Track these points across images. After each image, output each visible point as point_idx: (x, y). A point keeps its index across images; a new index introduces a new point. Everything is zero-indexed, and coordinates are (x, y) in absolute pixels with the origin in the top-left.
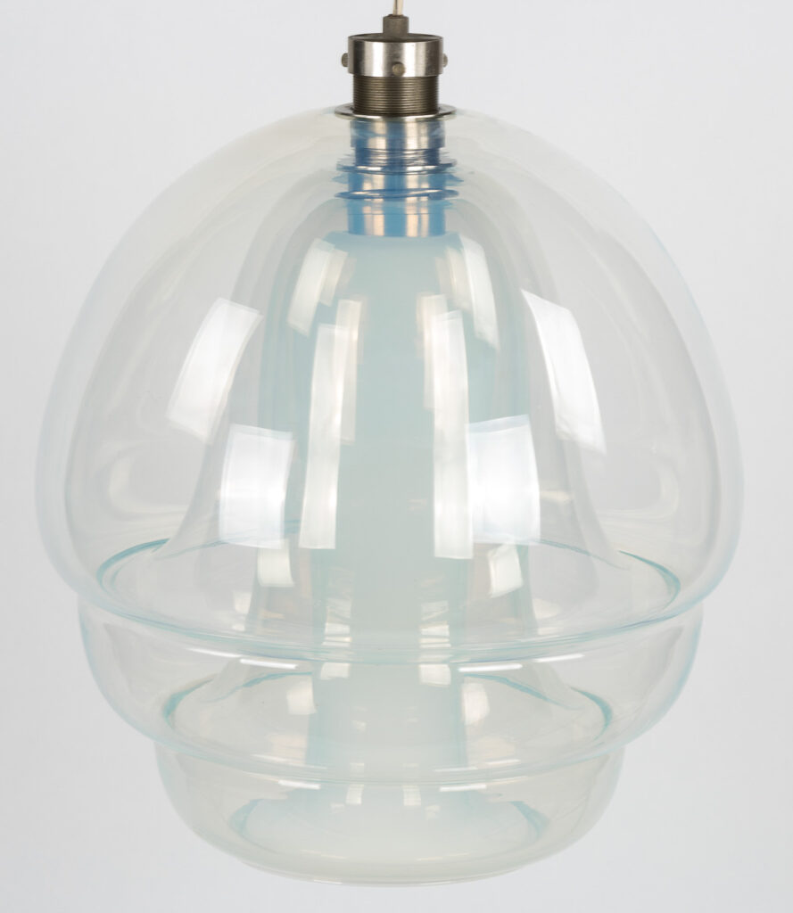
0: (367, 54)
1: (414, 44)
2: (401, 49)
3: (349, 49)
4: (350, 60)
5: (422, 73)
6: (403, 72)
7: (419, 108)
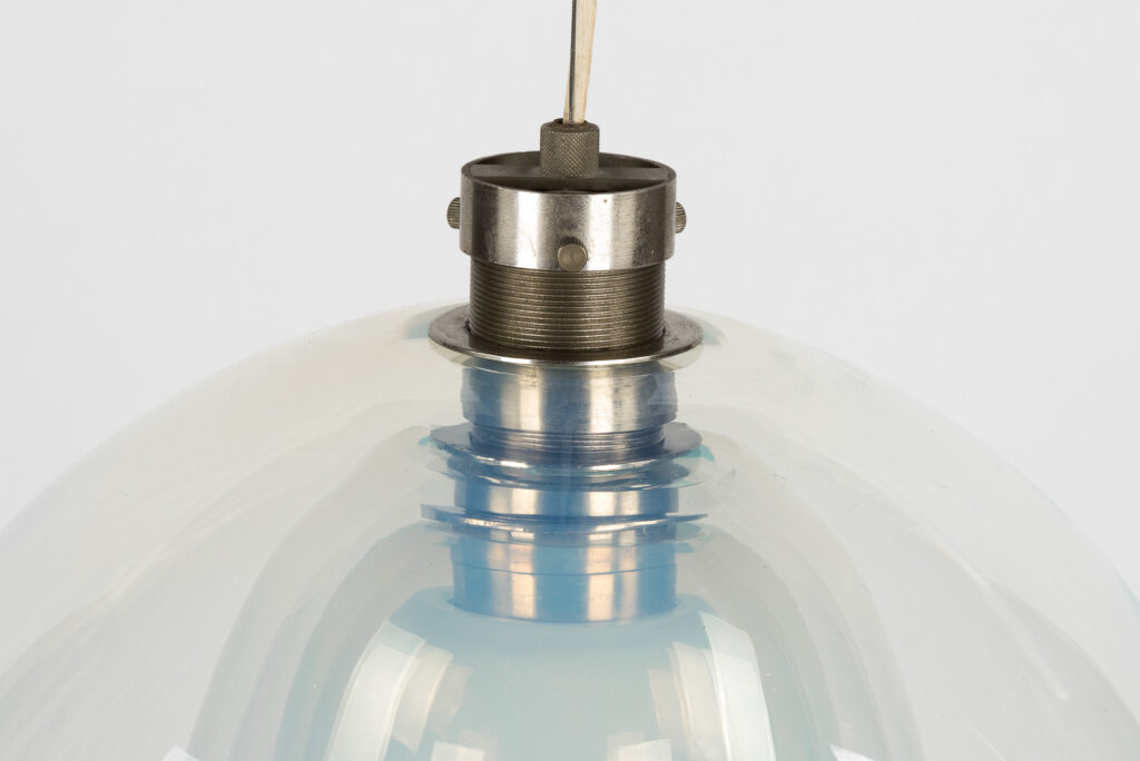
0: (503, 214)
1: (609, 197)
2: (580, 209)
3: (464, 190)
4: (466, 215)
5: (625, 261)
6: (584, 260)
7: (618, 337)
